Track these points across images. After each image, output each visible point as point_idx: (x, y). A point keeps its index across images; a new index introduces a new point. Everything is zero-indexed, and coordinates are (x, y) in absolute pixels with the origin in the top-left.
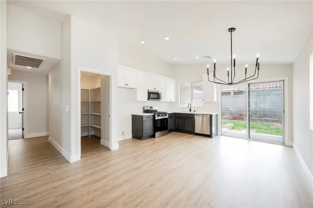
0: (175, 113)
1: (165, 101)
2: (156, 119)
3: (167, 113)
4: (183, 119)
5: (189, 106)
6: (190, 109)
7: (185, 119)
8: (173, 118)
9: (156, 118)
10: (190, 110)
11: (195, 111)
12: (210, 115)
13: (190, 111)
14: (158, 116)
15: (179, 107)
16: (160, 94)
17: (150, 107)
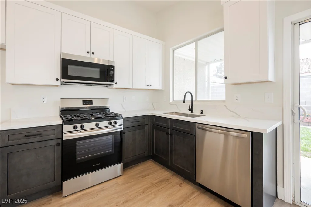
0: (151, 117)
1: (131, 87)
2: (64, 139)
4: (167, 133)
5: (188, 98)
6: (192, 107)
7: (171, 135)
8: (147, 128)
10: (191, 110)
12: (252, 133)
13: (192, 112)
14: (75, 128)
15: (171, 100)
16: (110, 68)
17: (83, 101)
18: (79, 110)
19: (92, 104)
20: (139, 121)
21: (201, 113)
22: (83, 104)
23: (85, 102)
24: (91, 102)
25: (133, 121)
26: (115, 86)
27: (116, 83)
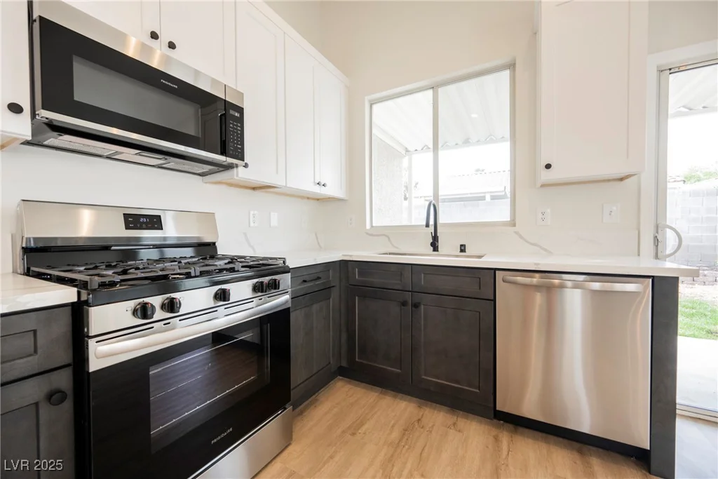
1: (283, 185)
2: (95, 365)
3: (285, 270)
4: (404, 304)
6: (436, 237)
7: (415, 306)
8: (335, 294)
9: (102, 355)
10: (437, 244)
11: (463, 249)
12: (653, 277)
13: (437, 250)
14: (144, 312)
15: (368, 227)
16: (232, 112)
17: (126, 216)
18: (107, 248)
19: (160, 228)
20: (319, 278)
21: (462, 251)
22: (126, 229)
23: (133, 220)
24: (154, 222)
25: (306, 278)
26: (241, 173)
27: (246, 166)
